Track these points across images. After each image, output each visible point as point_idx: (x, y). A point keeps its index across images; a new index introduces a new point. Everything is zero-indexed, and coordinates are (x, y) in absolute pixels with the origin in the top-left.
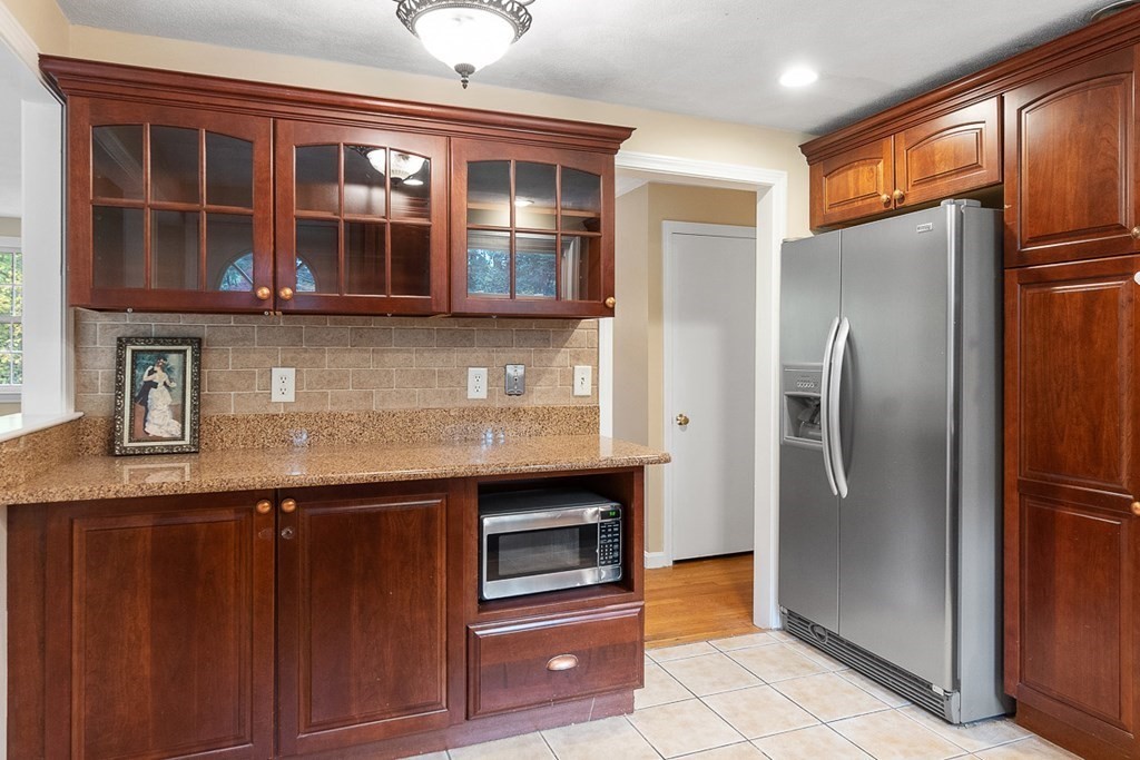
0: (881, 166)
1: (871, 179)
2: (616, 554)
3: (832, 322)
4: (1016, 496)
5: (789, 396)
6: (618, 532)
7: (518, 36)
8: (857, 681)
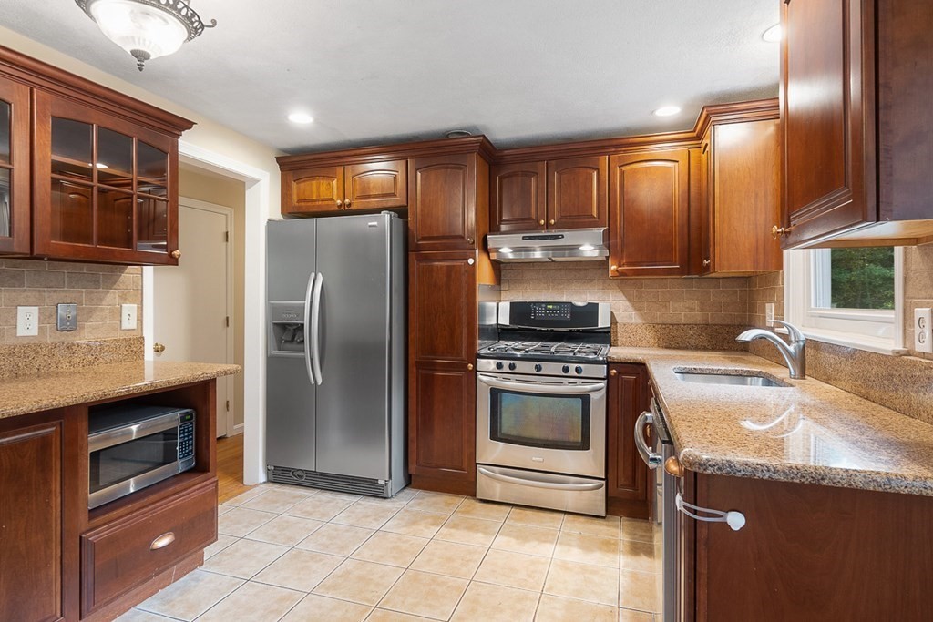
0: (335, 182)
1: (328, 189)
2: (190, 448)
3: (309, 275)
4: (415, 369)
5: (275, 324)
6: (192, 431)
7: (190, 38)
8: (328, 496)
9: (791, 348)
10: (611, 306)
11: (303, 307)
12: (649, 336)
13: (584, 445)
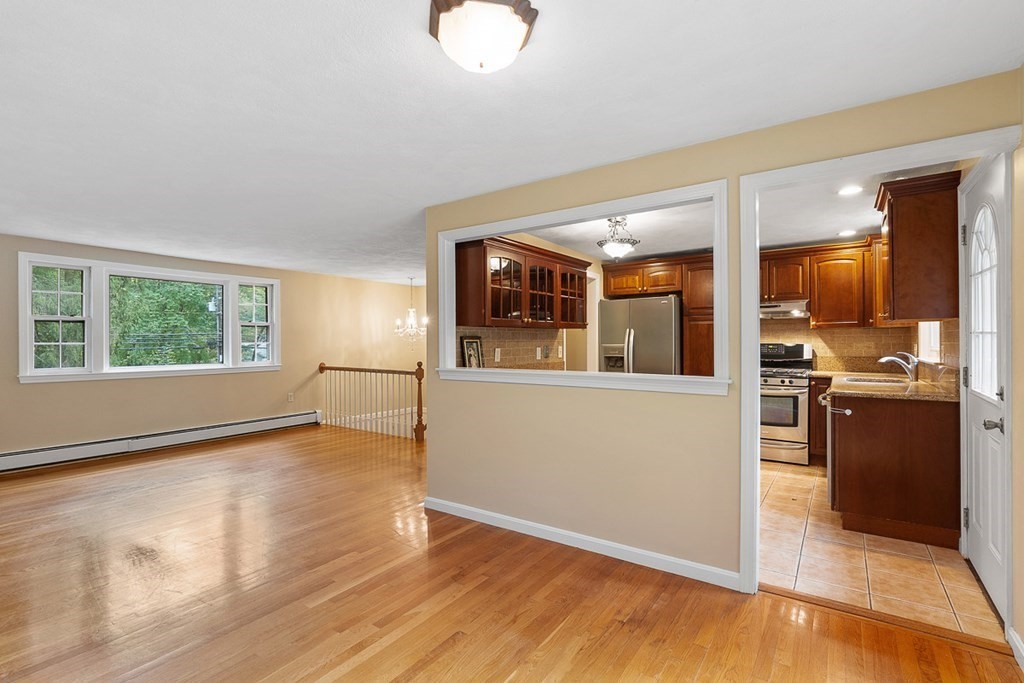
0: (637, 278)
3: (625, 331)
5: (605, 357)
9: (910, 367)
10: (812, 346)
11: (623, 349)
12: (839, 365)
13: (795, 424)
